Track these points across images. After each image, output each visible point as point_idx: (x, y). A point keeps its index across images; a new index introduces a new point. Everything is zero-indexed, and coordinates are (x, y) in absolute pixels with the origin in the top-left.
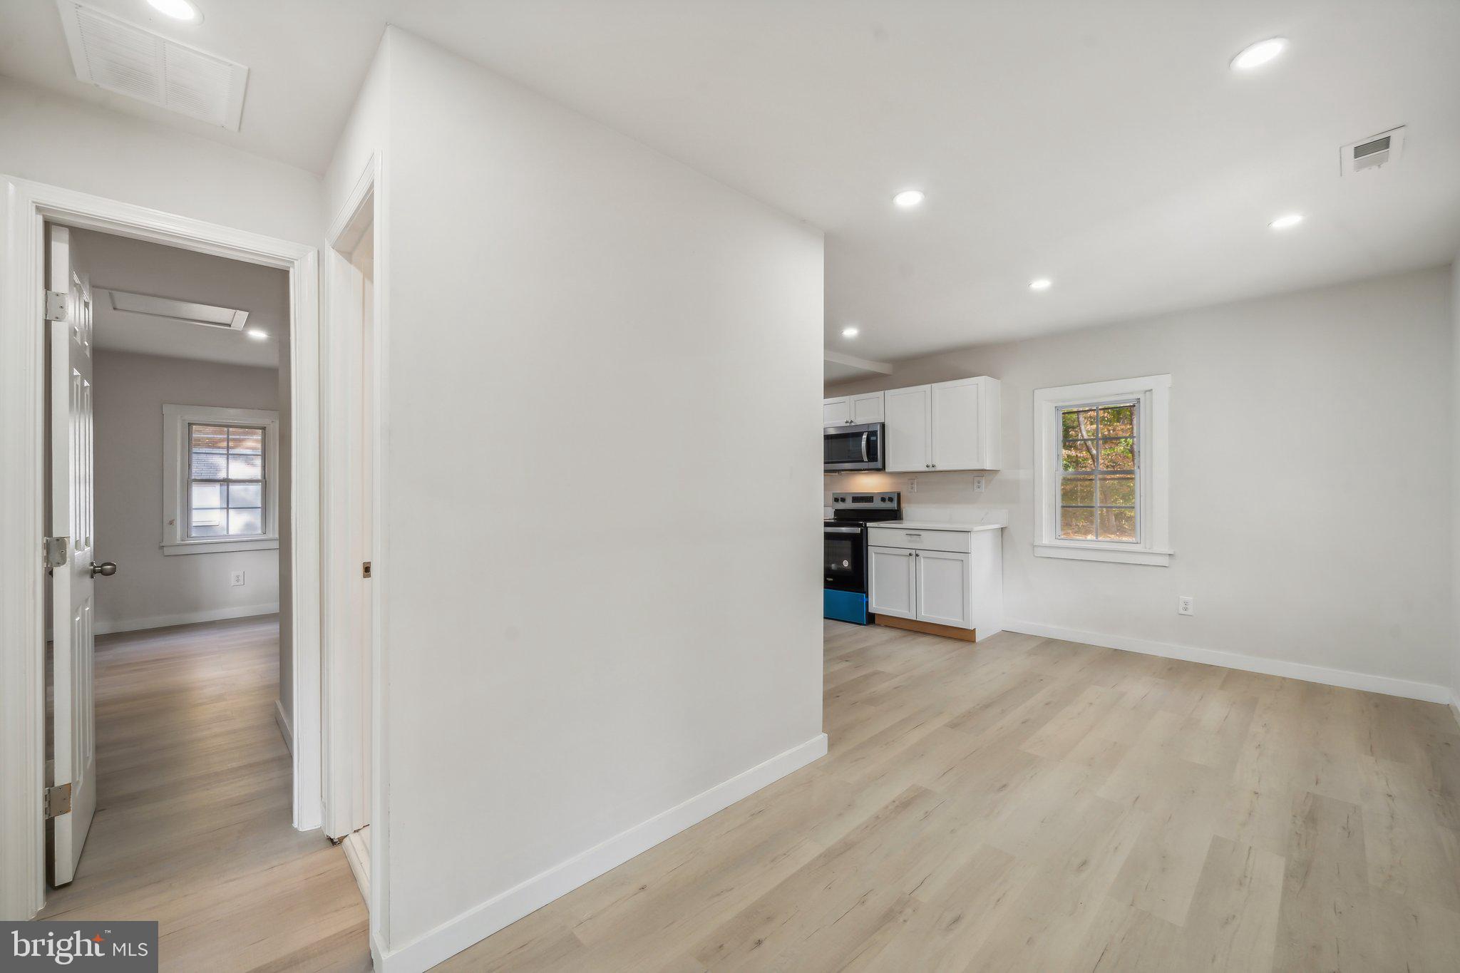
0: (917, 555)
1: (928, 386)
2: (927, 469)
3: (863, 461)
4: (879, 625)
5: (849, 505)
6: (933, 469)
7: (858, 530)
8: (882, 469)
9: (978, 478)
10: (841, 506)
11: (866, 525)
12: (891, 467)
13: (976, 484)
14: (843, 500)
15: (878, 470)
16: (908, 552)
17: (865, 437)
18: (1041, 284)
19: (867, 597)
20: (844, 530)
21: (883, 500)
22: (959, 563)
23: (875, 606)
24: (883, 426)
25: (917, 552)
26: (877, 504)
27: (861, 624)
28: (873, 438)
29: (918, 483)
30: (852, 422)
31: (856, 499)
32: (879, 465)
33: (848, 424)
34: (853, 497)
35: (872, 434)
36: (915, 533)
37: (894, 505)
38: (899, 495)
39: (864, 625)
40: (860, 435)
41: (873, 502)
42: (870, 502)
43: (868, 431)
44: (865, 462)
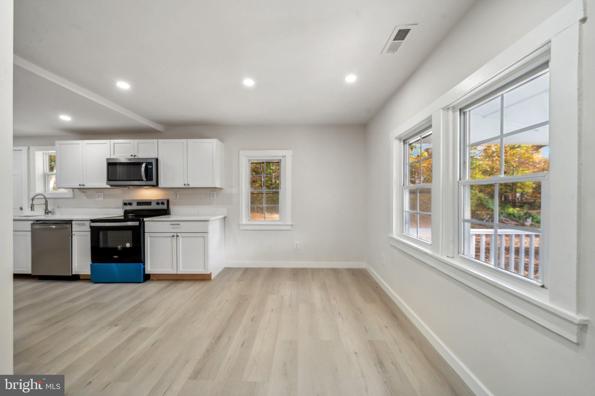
0: (177, 236)
1: (184, 141)
2: (184, 186)
3: (142, 180)
4: (153, 280)
5: (134, 207)
6: (188, 187)
7: (137, 223)
8: (156, 185)
9: (213, 192)
10: (128, 208)
11: (143, 220)
12: (162, 184)
13: (211, 195)
14: (130, 204)
15: (153, 186)
16: (171, 234)
17: (144, 165)
18: (249, 82)
19: (144, 264)
20: (130, 224)
21: (158, 204)
22: (203, 238)
23: (149, 269)
24: (157, 160)
25: (178, 234)
26: (154, 206)
27: (139, 283)
28: (150, 167)
29: (179, 194)
30: (135, 156)
31: (139, 203)
32: (154, 182)
33: (133, 157)
34: (137, 202)
35: (148, 164)
36: (177, 223)
37: (165, 207)
38: (168, 201)
39: (141, 282)
40: (140, 164)
41: (151, 205)
42: (149, 205)
43: (146, 162)
44: (145, 181)
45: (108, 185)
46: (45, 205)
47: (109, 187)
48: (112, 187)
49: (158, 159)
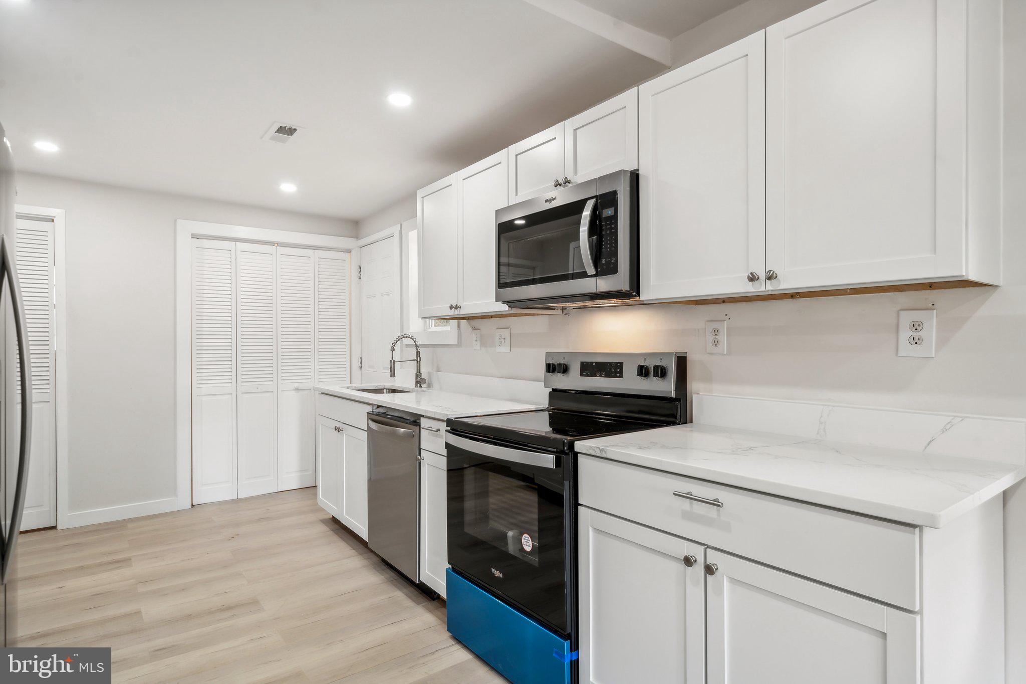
0: (709, 570)
1: (752, 42)
2: (750, 289)
3: (584, 275)
5: (573, 381)
6: (771, 287)
8: (633, 294)
10: (562, 382)
11: (571, 445)
14: (565, 368)
16: (679, 549)
17: (587, 213)
21: (643, 371)
24: (635, 177)
25: (714, 558)
26: (631, 383)
28: (609, 212)
29: (729, 329)
30: (567, 182)
31: (590, 368)
32: (624, 282)
33: (559, 189)
34: (582, 363)
35: (603, 202)
37: (667, 387)
38: (682, 361)
41: (621, 377)
42: (615, 377)
43: (596, 197)
44: (592, 276)
45: (501, 303)
46: (416, 361)
47: (505, 308)
48: (514, 311)
49: (638, 176)
